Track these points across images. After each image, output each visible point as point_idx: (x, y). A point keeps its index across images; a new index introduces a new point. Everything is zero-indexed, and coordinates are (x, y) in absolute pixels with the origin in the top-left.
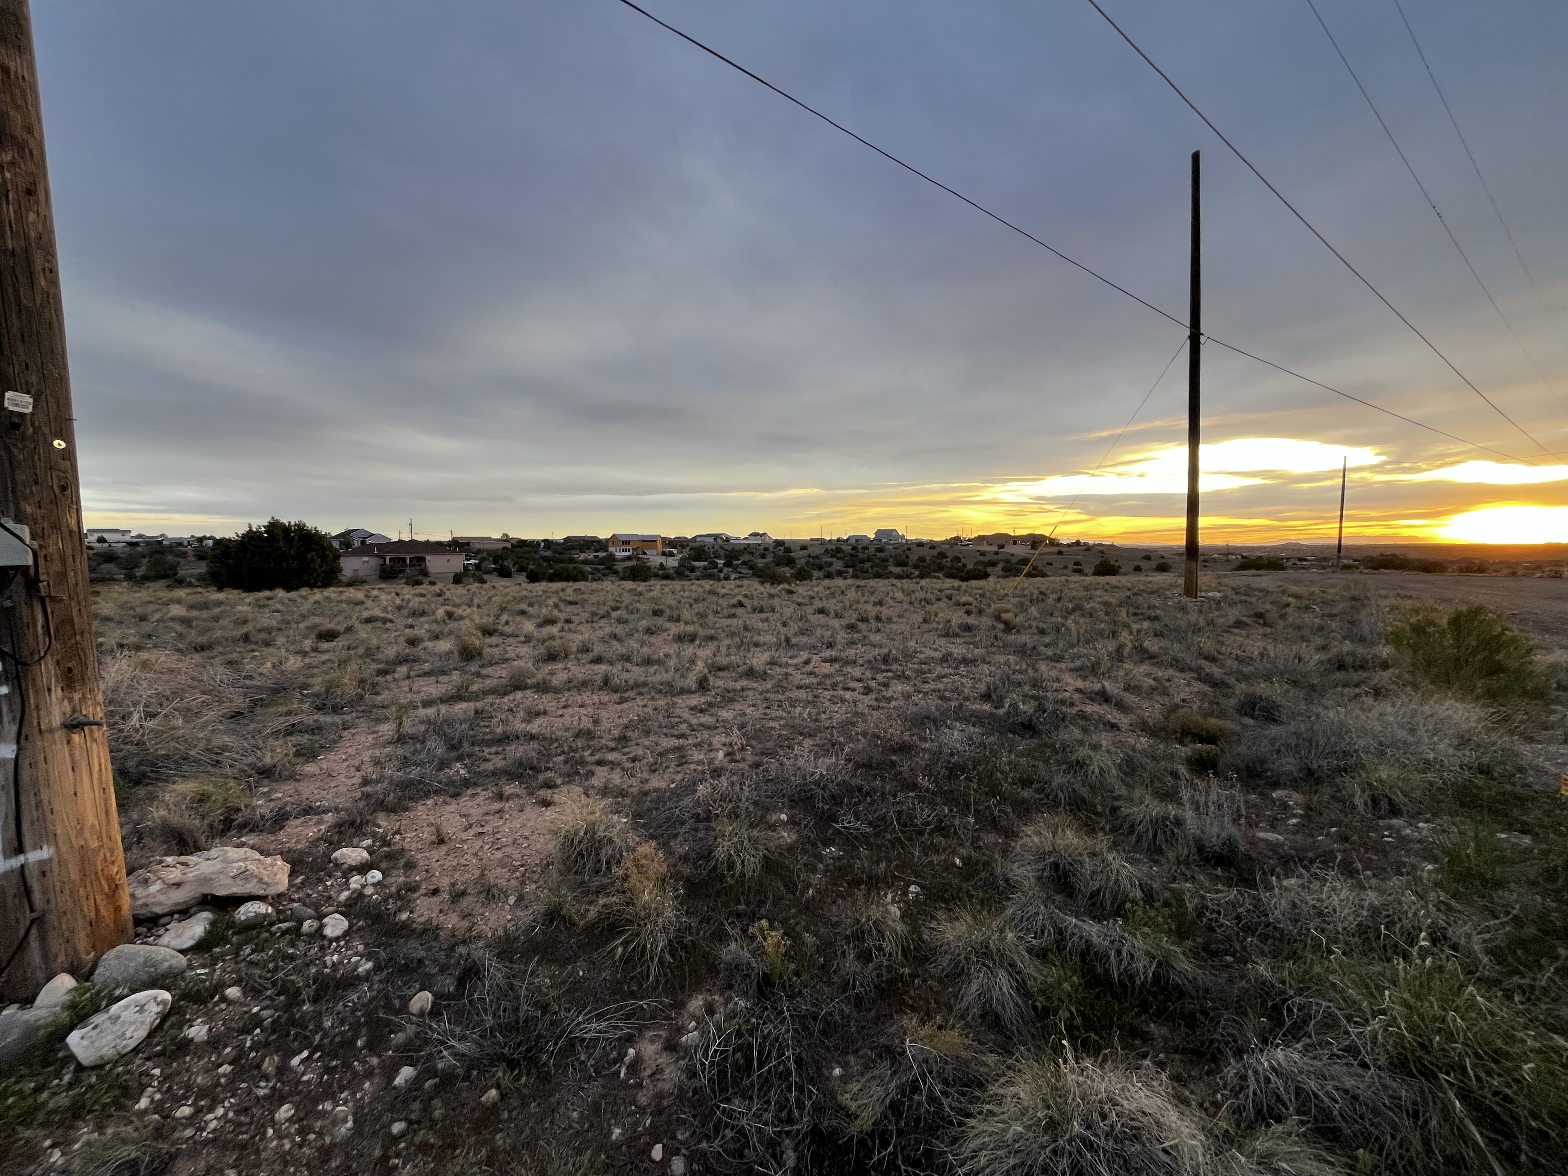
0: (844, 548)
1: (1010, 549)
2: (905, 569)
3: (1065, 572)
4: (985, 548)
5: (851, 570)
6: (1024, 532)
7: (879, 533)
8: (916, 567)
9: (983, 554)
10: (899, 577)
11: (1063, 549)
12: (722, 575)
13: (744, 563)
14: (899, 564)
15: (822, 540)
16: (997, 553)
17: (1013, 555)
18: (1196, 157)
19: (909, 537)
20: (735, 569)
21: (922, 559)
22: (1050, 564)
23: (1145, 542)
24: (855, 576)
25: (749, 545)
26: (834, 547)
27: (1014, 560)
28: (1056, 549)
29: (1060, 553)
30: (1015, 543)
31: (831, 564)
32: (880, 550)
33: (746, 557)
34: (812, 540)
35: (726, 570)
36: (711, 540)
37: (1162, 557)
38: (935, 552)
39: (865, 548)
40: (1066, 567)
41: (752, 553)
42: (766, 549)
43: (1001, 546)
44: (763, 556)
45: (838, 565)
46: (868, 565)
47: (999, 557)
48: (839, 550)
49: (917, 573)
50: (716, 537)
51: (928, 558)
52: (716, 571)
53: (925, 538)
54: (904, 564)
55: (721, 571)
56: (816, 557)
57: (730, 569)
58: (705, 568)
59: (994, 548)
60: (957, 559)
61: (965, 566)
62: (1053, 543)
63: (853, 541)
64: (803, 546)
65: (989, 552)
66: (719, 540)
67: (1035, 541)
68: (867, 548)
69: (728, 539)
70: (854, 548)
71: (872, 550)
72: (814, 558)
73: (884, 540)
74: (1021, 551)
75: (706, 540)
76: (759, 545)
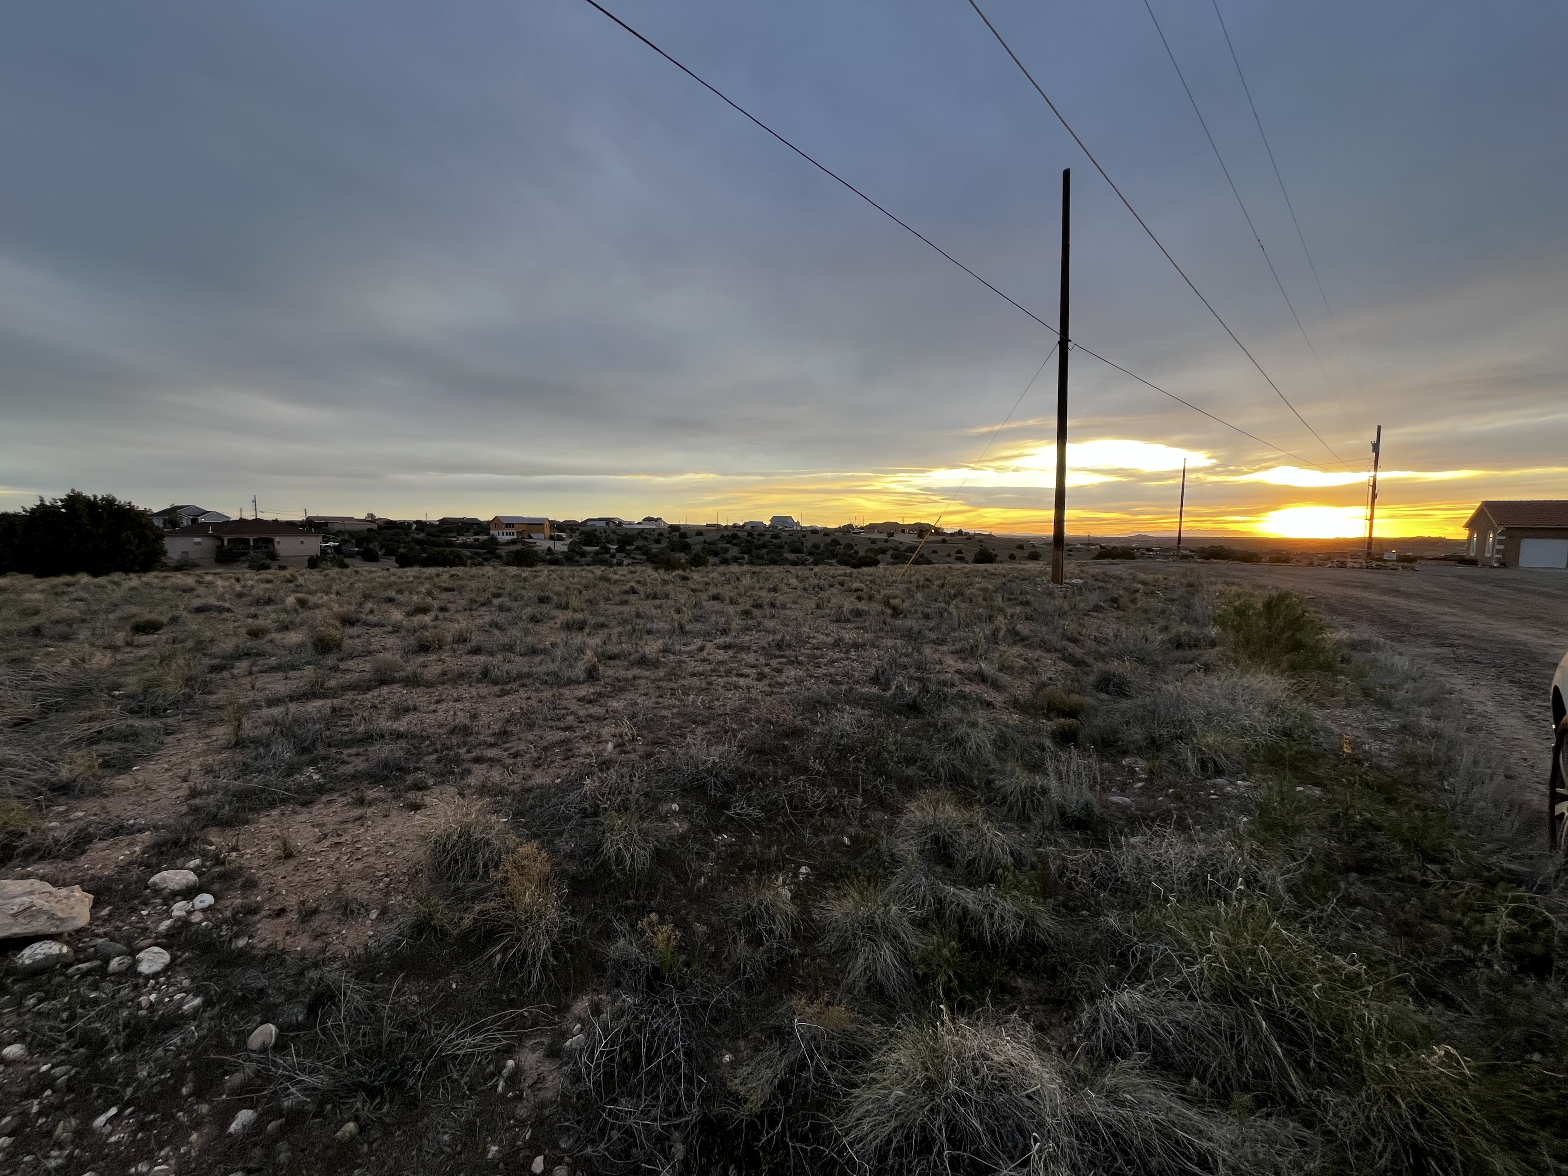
0: (740, 534)
1: (899, 537)
2: (799, 555)
3: (948, 559)
4: (875, 536)
5: (746, 557)
6: (912, 522)
7: (774, 519)
8: (810, 554)
9: (874, 542)
10: (794, 563)
11: (947, 538)
13: (638, 548)
14: (793, 551)
15: (719, 526)
16: (886, 541)
17: (901, 543)
18: (1066, 174)
19: (804, 524)
20: (628, 554)
21: (816, 546)
22: (935, 552)
23: (1019, 532)
24: (751, 563)
25: (643, 530)
26: (730, 533)
27: (902, 548)
28: (940, 538)
29: (944, 541)
30: (903, 531)
31: (727, 550)
32: (776, 536)
33: (640, 543)
34: (707, 525)
35: (619, 555)
36: (603, 524)
37: (1033, 546)
38: (828, 540)
39: (761, 535)
40: (949, 555)
41: (646, 538)
42: (661, 534)
43: (891, 535)
44: (658, 542)
45: (734, 551)
46: (764, 551)
47: (889, 545)
48: (735, 536)
49: (811, 560)
50: (608, 521)
51: (822, 545)
52: (608, 556)
53: (819, 525)
54: (799, 551)
55: (613, 556)
56: (712, 543)
57: (623, 555)
58: (596, 553)
59: (884, 536)
60: (850, 546)
61: (856, 553)
62: (938, 532)
63: (748, 527)
64: (699, 532)
65: (880, 540)
66: (611, 525)
67: (921, 530)
68: (763, 535)
69: (621, 524)
70: (750, 534)
71: (768, 537)
72: (709, 544)
73: (780, 527)
74: (909, 539)
75: (597, 524)
76: (654, 530)
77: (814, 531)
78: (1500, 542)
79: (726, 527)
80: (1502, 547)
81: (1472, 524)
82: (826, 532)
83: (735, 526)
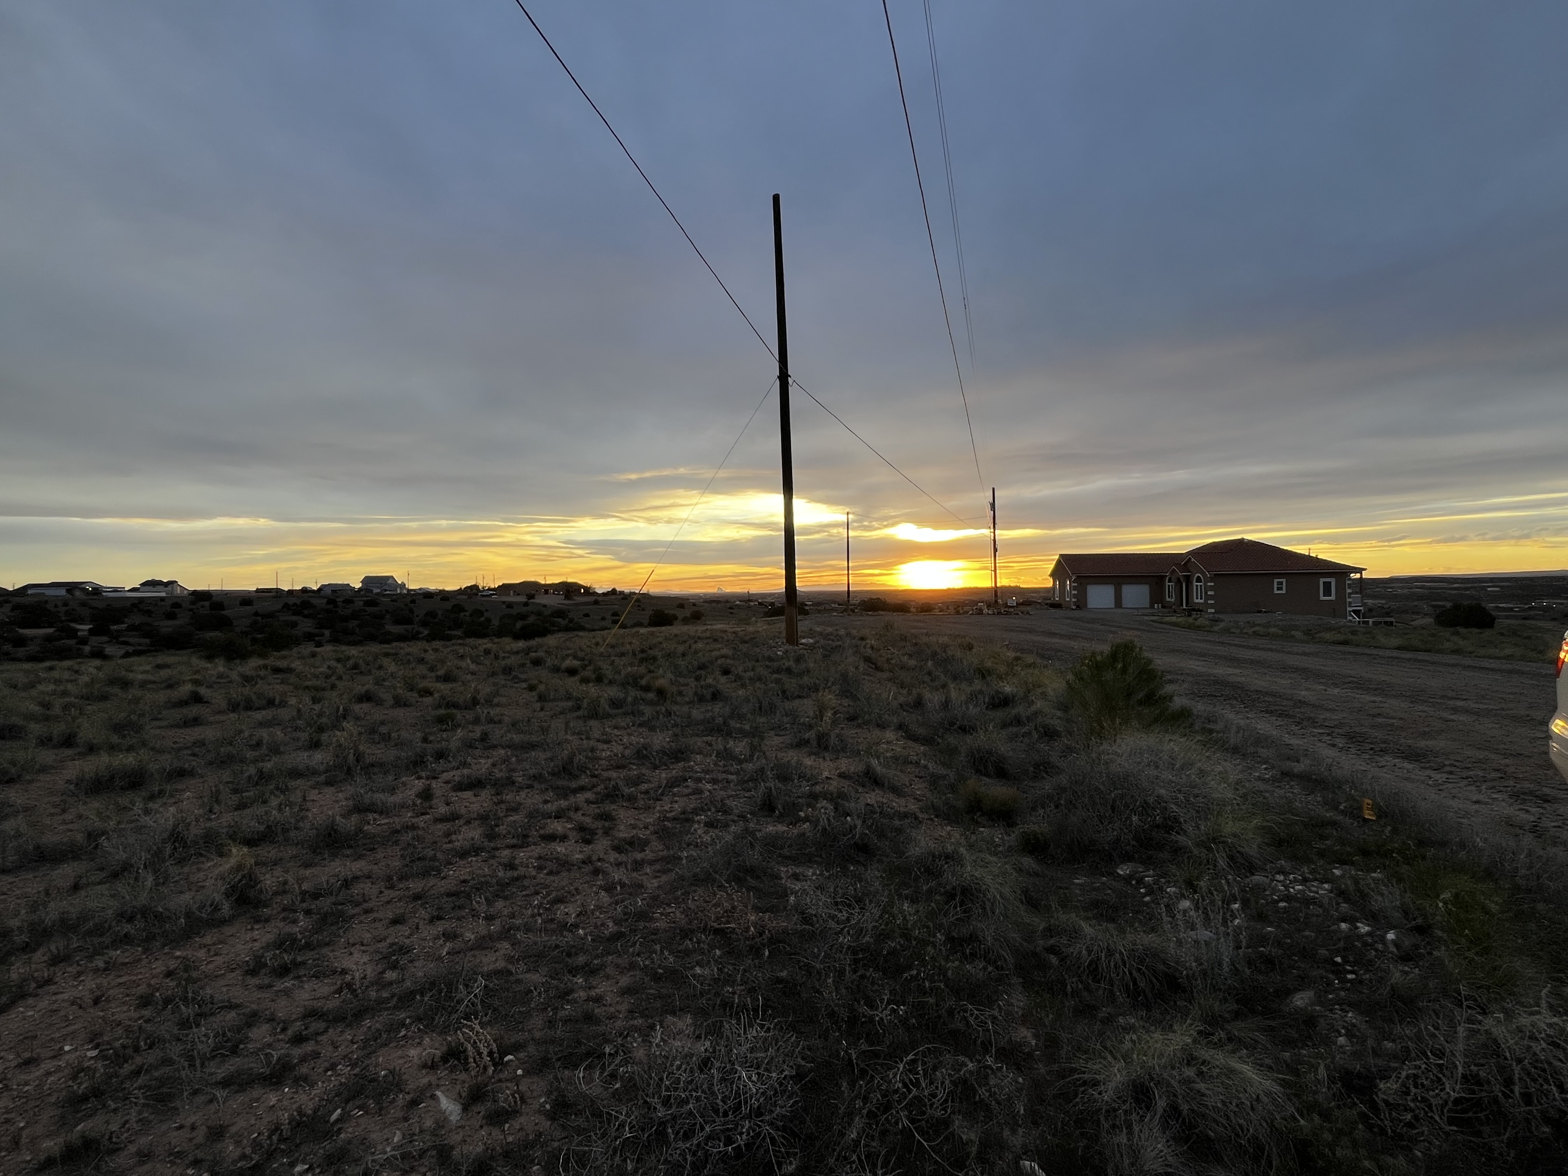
0: (314, 601)
1: (541, 600)
2: (409, 627)
3: (603, 623)
4: (512, 598)
5: (327, 633)
6: (557, 580)
7: (367, 581)
8: (424, 624)
9: (510, 605)
10: (402, 638)
11: (600, 599)
12: (87, 649)
13: (132, 628)
14: (398, 622)
15: (278, 590)
16: (526, 604)
17: (545, 606)
18: (776, 199)
19: (412, 586)
20: (115, 638)
21: (431, 614)
22: (587, 615)
24: (335, 640)
25: (141, 600)
26: (298, 602)
27: (547, 612)
28: (591, 599)
29: (596, 602)
30: (546, 592)
31: (294, 625)
32: (372, 603)
33: (136, 619)
34: (258, 591)
35: (95, 640)
36: (62, 592)
38: (448, 605)
39: (348, 602)
40: (603, 619)
41: (149, 613)
42: (177, 605)
43: (531, 597)
44: (171, 616)
45: (306, 625)
46: (353, 624)
47: (529, 608)
48: (306, 605)
49: (426, 632)
50: (72, 587)
51: (440, 613)
52: (72, 642)
53: (432, 587)
54: (409, 621)
55: (84, 641)
56: (271, 615)
57: (105, 639)
58: (48, 639)
59: (522, 599)
60: (479, 613)
61: (489, 620)
62: (588, 591)
63: (328, 591)
64: (245, 599)
65: (516, 603)
66: (78, 593)
67: (569, 590)
68: (352, 602)
69: (97, 590)
70: (331, 602)
71: (359, 604)
72: (264, 616)
73: (376, 591)
74: (555, 601)
75: (49, 592)
76: (162, 599)
77: (427, 595)
78: (1075, 588)
79: (291, 592)
80: (1076, 592)
81: (1054, 574)
82: (443, 596)
83: (305, 590)
